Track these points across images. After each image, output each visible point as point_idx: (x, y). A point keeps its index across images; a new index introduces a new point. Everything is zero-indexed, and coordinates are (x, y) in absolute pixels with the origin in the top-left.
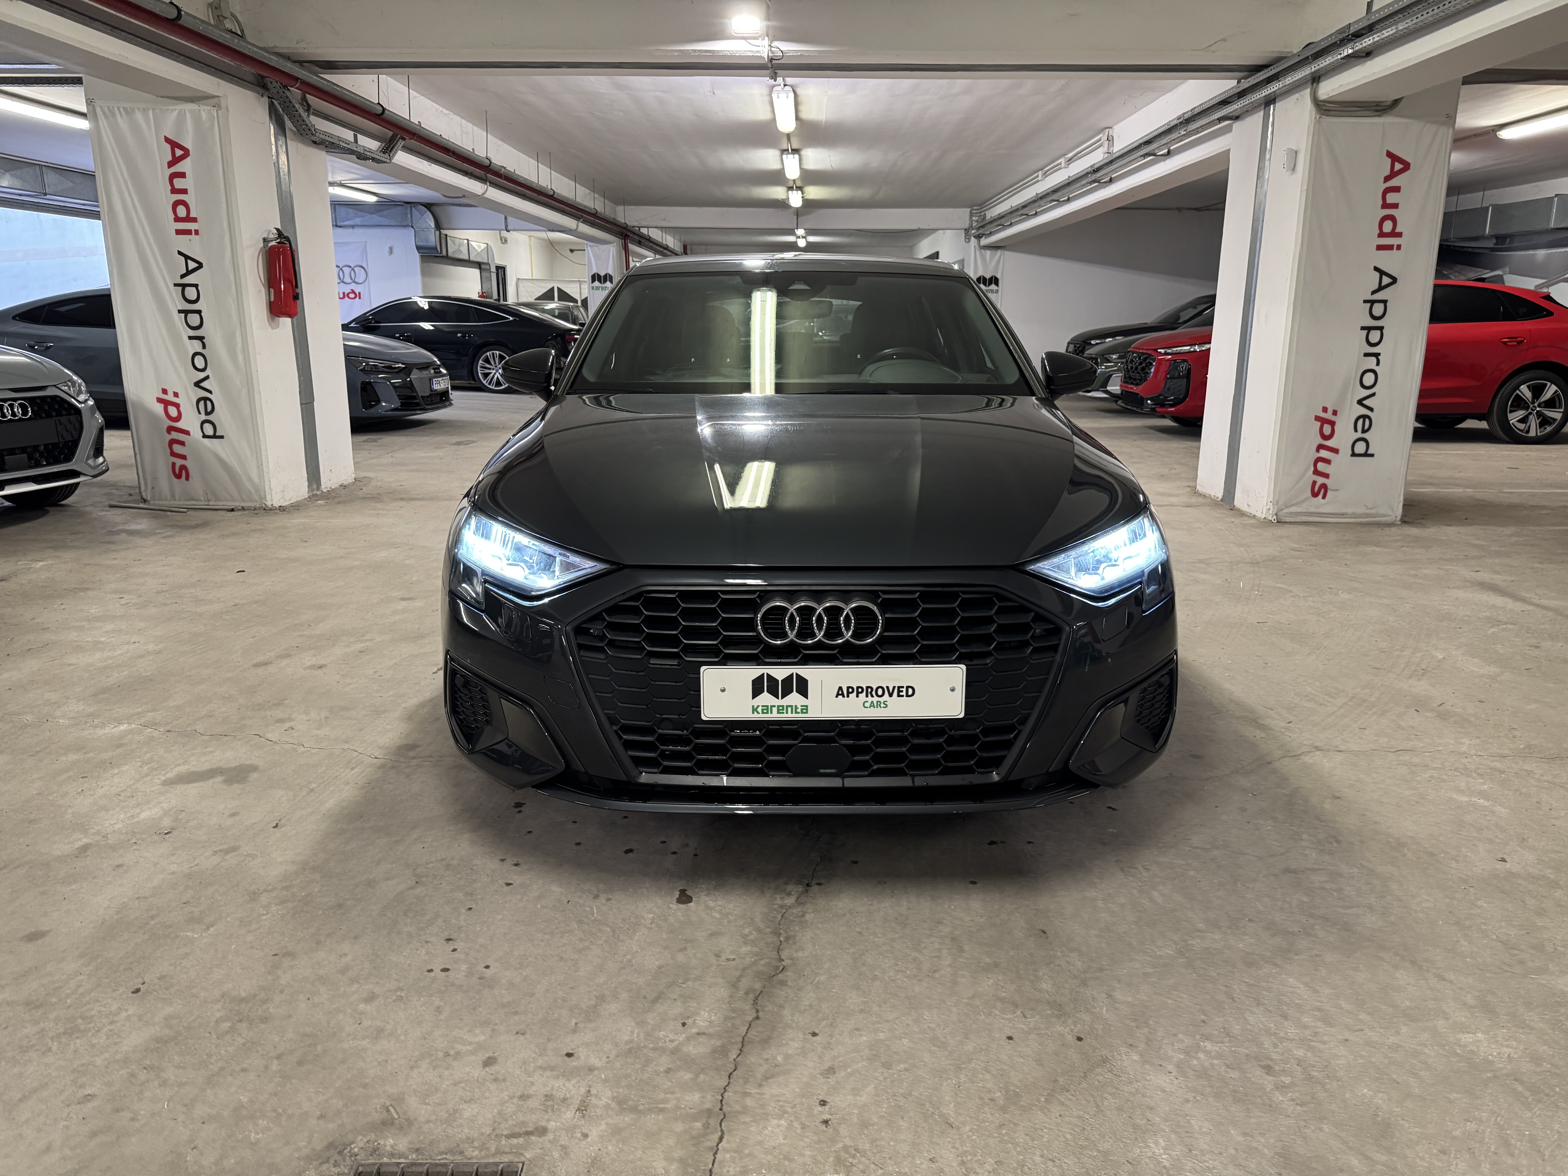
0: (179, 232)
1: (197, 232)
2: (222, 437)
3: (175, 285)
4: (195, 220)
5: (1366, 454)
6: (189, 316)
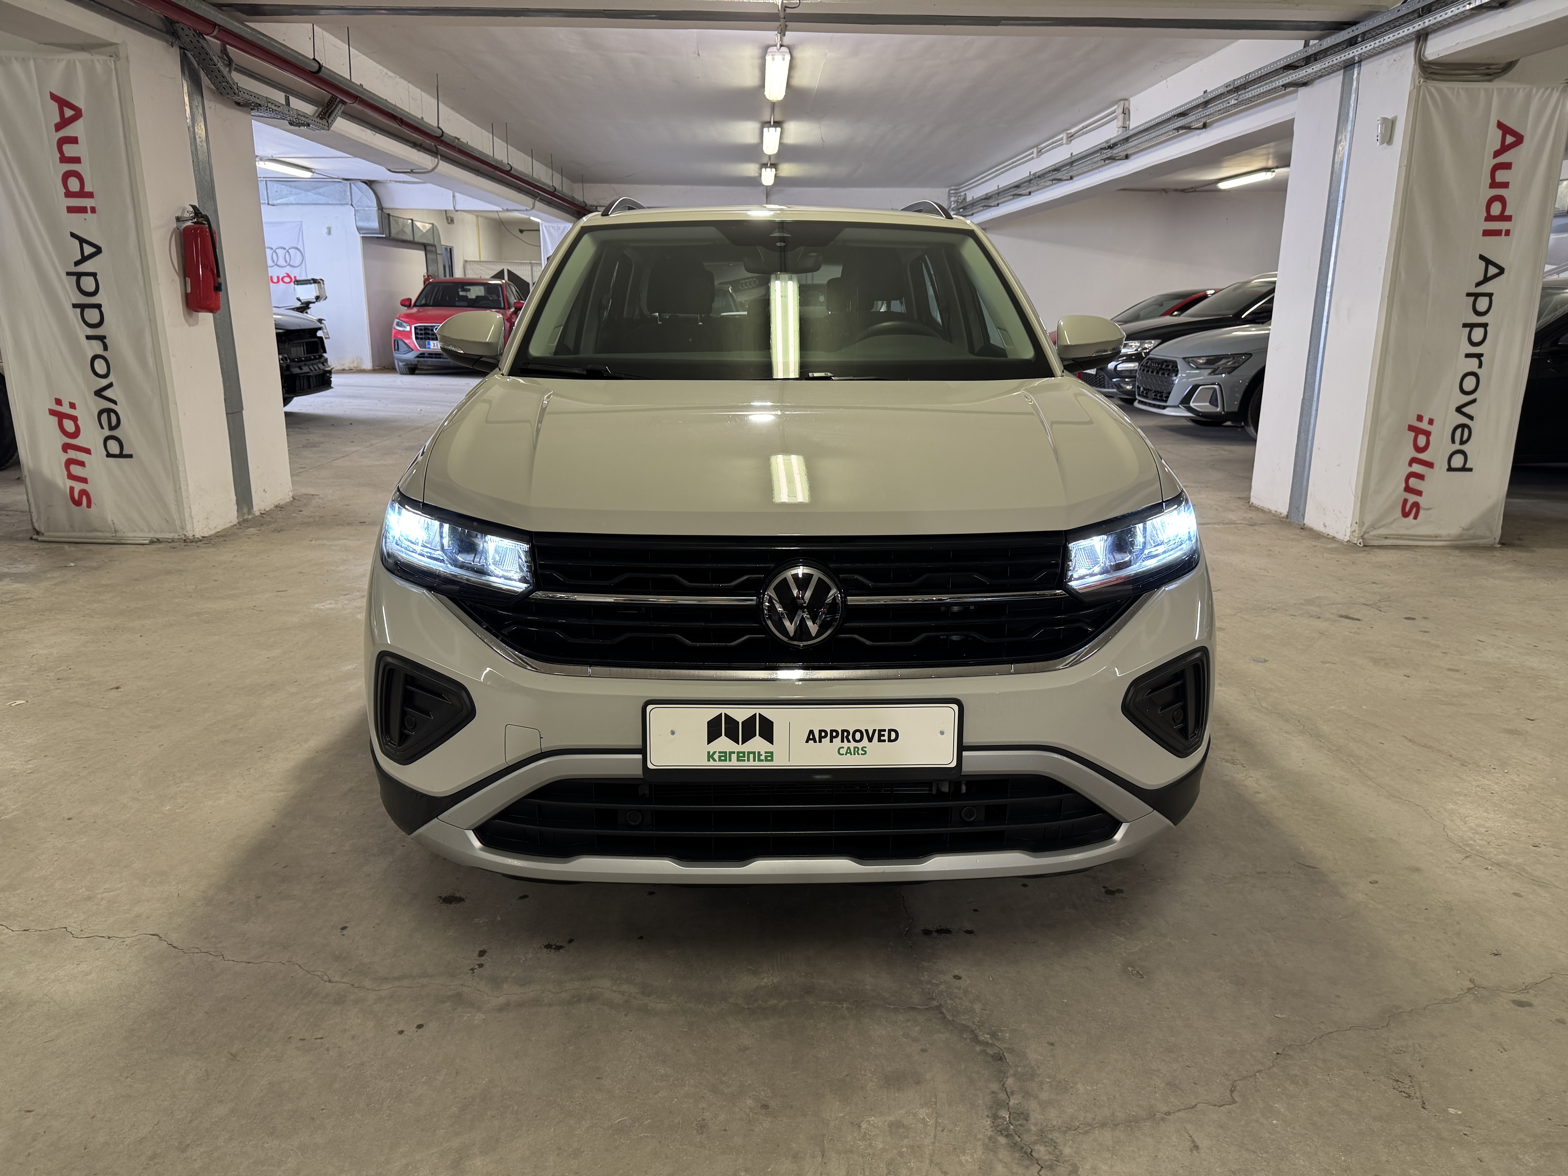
0: (71, 210)
1: (93, 210)
2: (130, 456)
3: (68, 274)
4: (90, 195)
5: (1464, 469)
6: (87, 311)
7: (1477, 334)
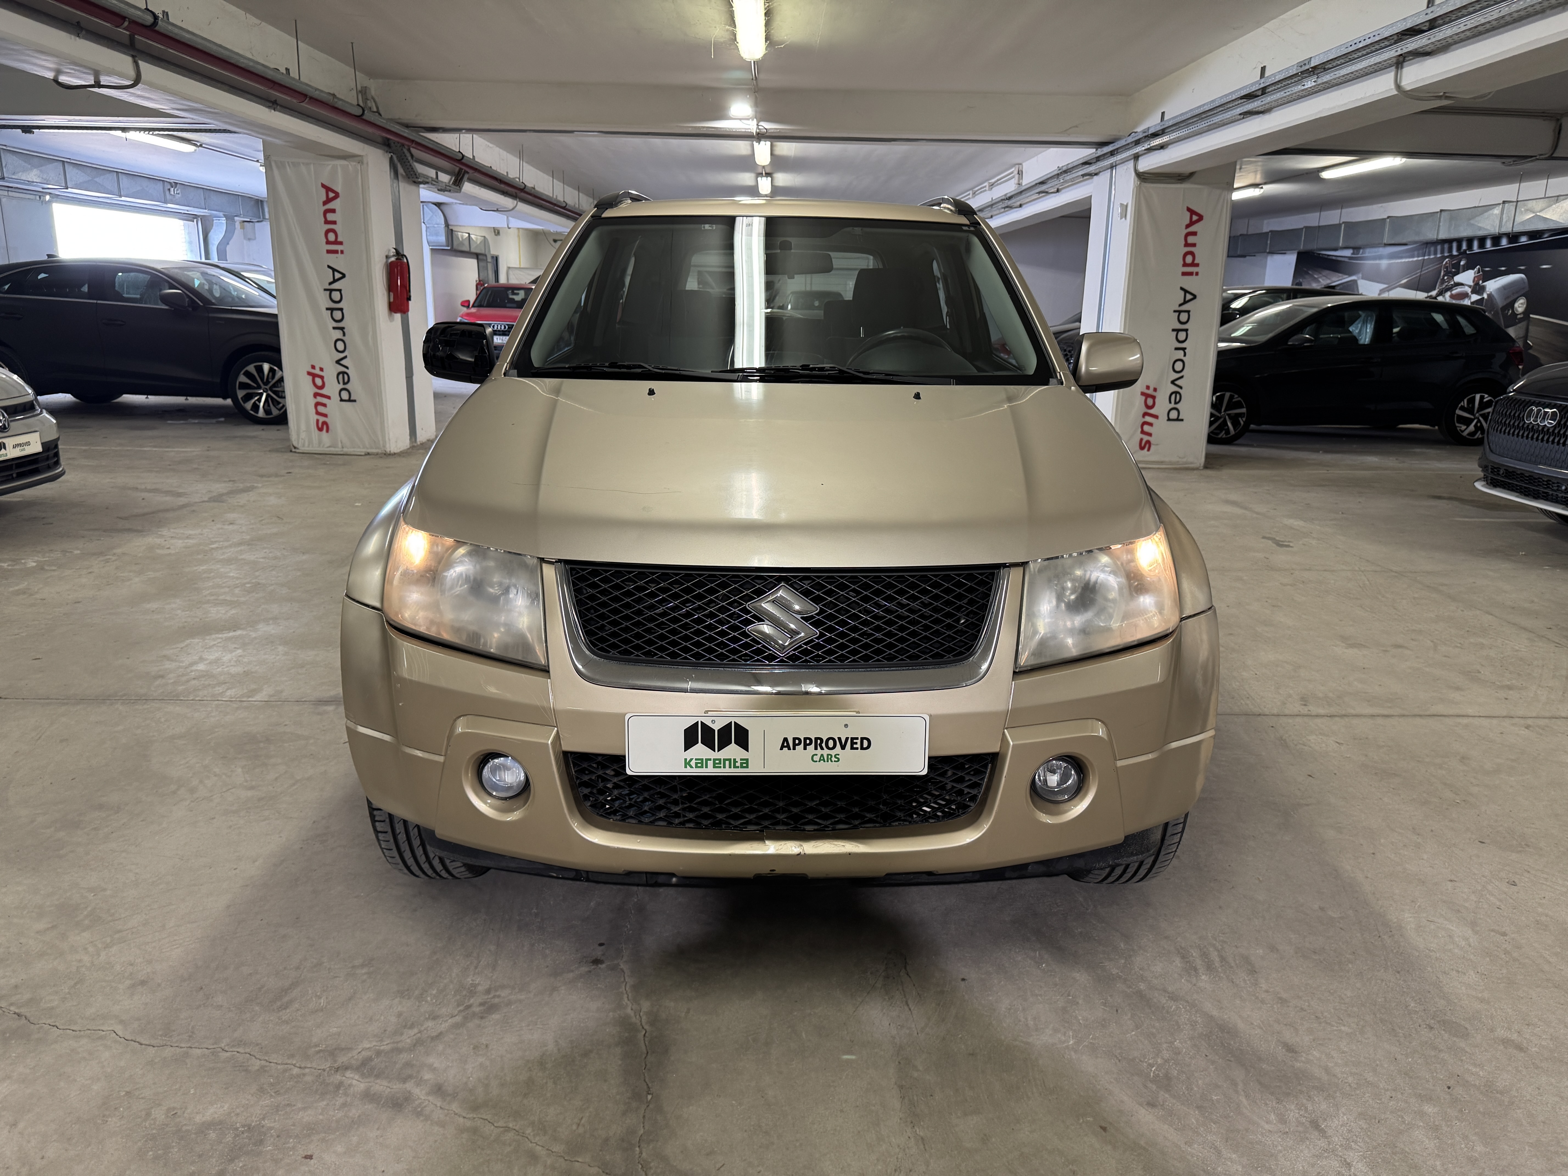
0: (329, 252)
1: (342, 252)
2: (355, 401)
3: (325, 290)
4: (341, 243)
5: (1178, 420)
6: (335, 312)
7: (1182, 336)
